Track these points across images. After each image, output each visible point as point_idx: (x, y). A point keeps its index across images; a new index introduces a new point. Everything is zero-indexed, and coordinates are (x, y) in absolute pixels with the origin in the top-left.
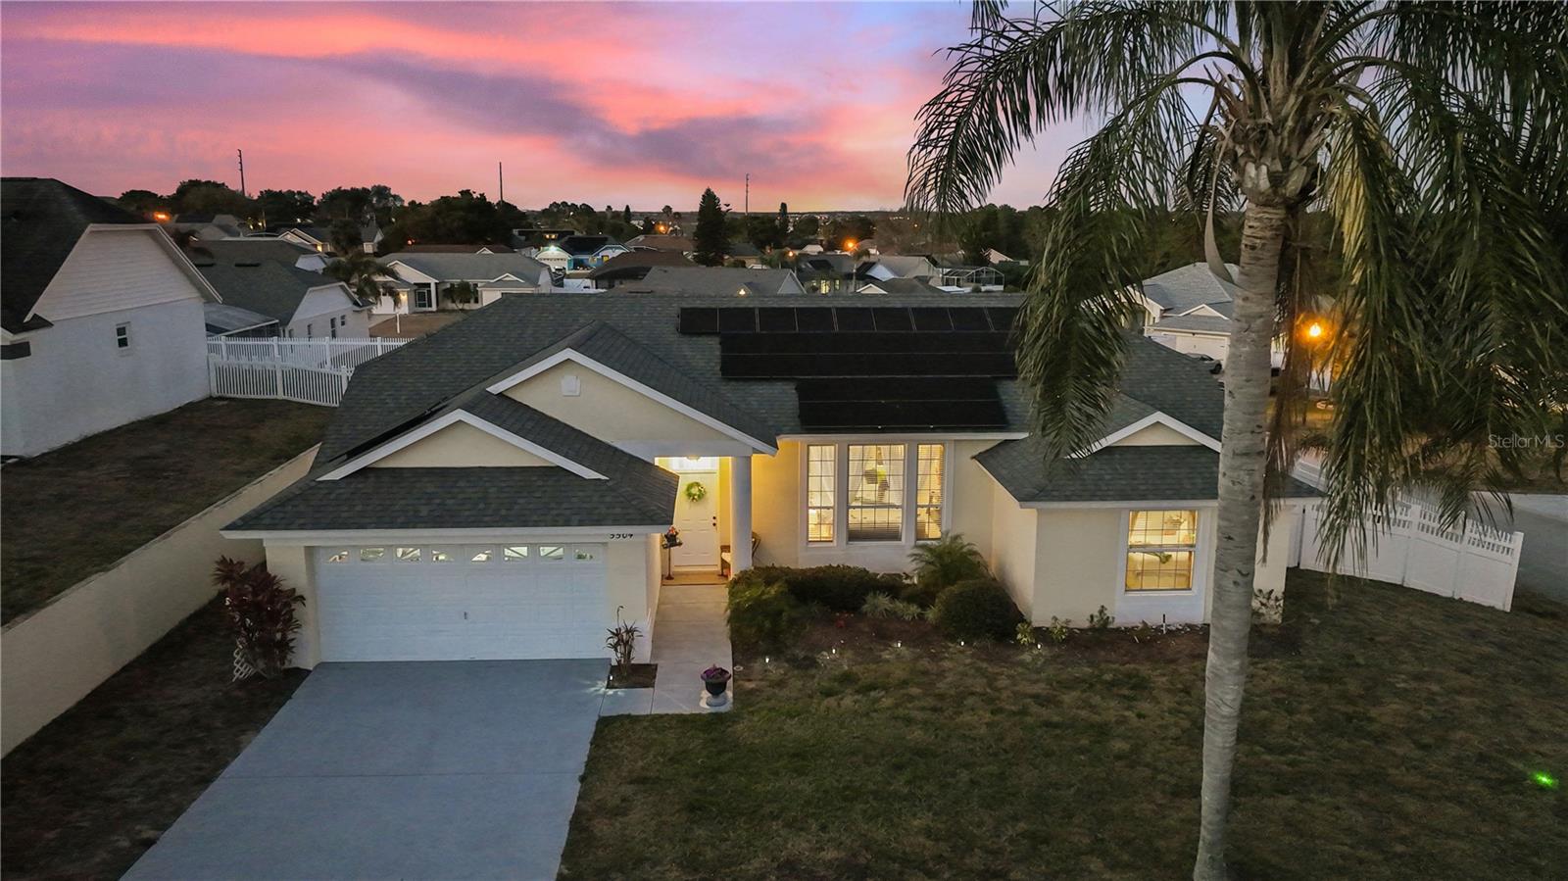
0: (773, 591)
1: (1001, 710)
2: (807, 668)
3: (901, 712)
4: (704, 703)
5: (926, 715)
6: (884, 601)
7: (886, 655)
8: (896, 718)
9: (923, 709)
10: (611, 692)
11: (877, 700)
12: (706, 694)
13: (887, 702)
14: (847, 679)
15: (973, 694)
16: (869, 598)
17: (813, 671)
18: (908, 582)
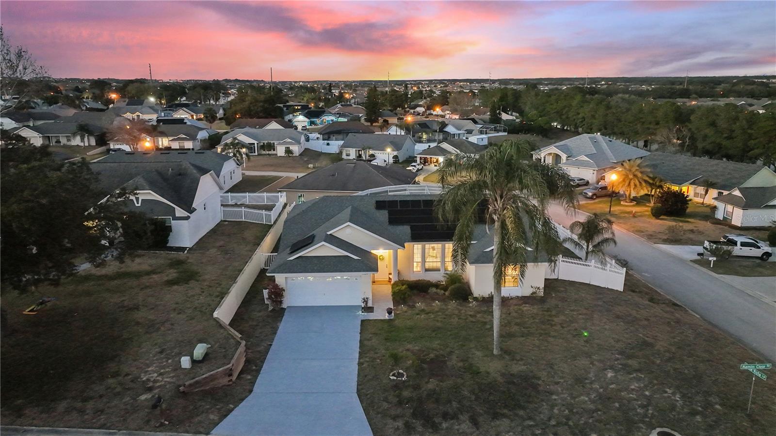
0: (404, 287)
1: (461, 318)
2: (413, 308)
3: (436, 319)
4: (387, 316)
5: (442, 320)
6: (434, 290)
7: (433, 304)
8: (434, 320)
9: (441, 318)
10: (363, 314)
11: (430, 316)
12: (387, 314)
13: (432, 316)
14: (423, 310)
15: (454, 314)
16: (430, 289)
17: (414, 309)
18: (442, 283)
